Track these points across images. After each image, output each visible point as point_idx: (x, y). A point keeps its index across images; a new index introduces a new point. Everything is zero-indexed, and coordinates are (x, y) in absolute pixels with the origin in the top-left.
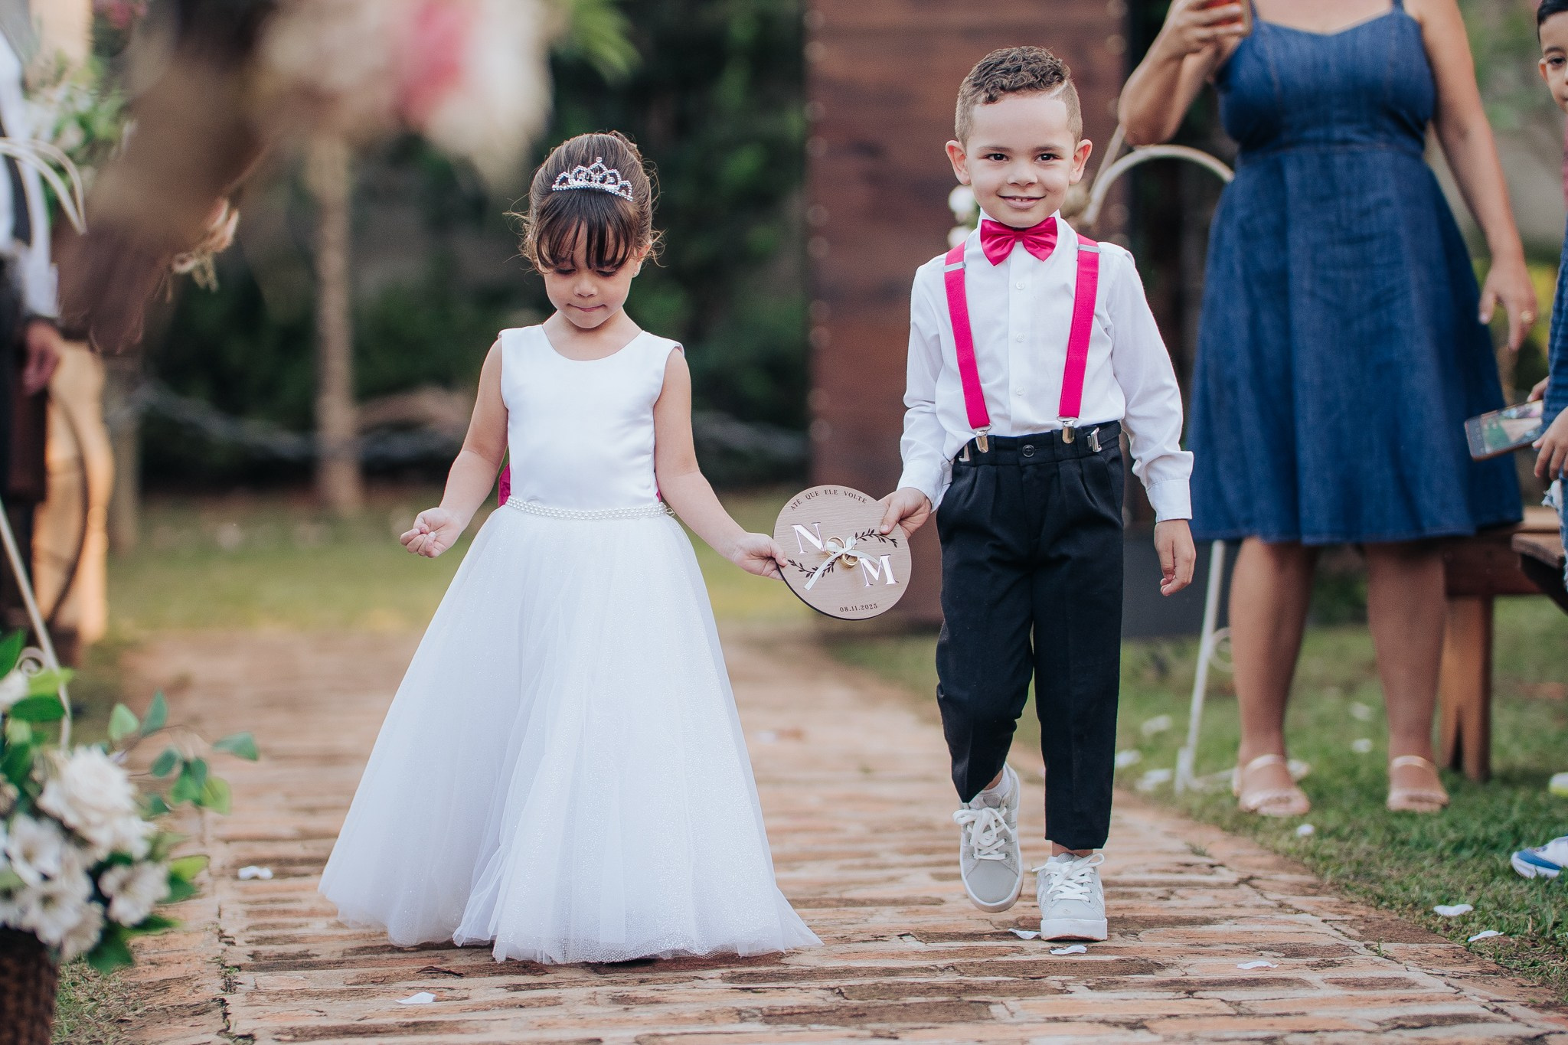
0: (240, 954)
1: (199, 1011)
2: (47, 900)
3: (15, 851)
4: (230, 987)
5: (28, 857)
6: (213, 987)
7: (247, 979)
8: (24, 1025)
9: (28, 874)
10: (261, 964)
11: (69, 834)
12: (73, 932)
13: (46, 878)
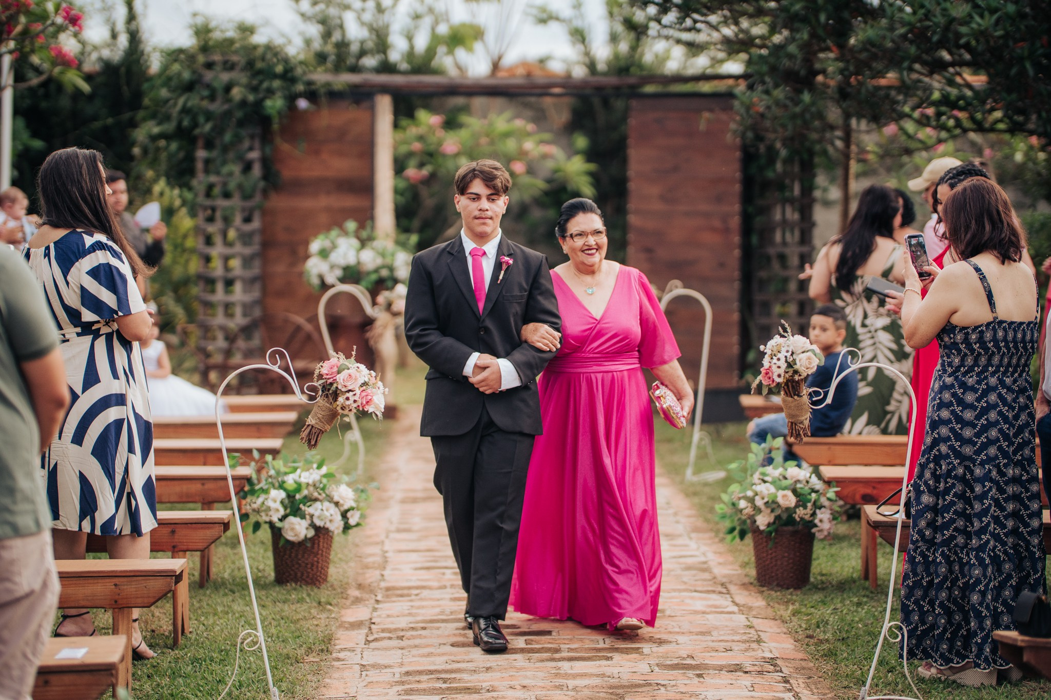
0: (393, 528)
1: (377, 543)
2: (331, 521)
3: (324, 508)
4: (387, 537)
5: (327, 510)
6: (383, 537)
7: (392, 535)
8: (324, 550)
9: (327, 514)
10: (399, 531)
11: (337, 504)
12: (337, 528)
13: (331, 515)
